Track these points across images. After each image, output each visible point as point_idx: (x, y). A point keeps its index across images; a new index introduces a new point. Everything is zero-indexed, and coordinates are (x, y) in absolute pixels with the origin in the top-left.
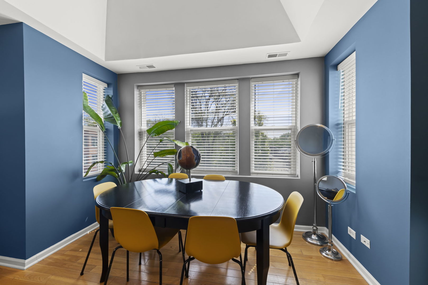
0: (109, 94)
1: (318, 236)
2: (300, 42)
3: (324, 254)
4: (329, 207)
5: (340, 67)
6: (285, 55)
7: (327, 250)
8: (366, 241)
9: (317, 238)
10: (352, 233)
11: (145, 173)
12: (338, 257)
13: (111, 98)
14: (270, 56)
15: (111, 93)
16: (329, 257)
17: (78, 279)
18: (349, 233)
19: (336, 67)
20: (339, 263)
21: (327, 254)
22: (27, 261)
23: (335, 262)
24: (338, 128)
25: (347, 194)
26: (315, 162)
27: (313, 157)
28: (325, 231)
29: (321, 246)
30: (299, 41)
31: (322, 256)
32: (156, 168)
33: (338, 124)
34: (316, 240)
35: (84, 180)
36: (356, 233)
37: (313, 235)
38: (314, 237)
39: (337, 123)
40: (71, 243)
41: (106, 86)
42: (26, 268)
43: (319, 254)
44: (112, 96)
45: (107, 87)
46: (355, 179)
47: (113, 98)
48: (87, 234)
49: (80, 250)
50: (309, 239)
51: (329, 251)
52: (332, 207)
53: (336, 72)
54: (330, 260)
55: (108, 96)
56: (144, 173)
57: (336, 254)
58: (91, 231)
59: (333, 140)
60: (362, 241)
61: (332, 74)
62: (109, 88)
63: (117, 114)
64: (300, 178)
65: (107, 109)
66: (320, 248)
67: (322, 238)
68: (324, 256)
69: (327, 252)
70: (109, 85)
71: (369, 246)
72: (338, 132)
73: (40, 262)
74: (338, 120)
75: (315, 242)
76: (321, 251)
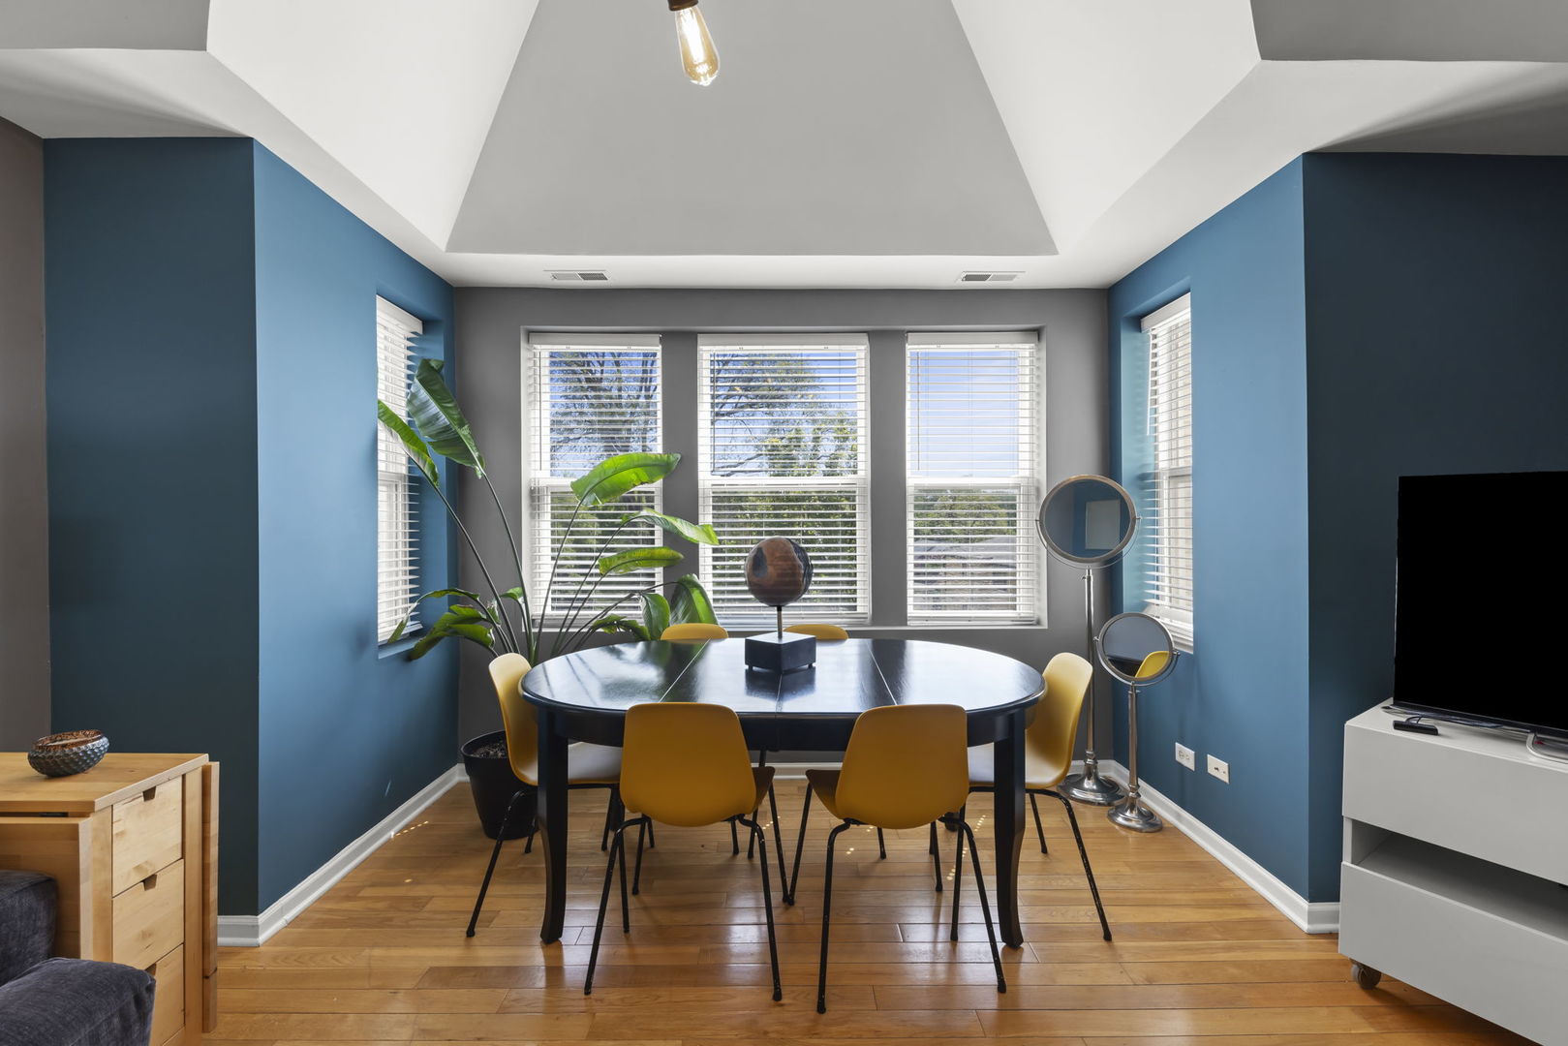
0: (427, 356)
1: (1098, 781)
2: (1055, 256)
3: (1120, 820)
4: (1129, 697)
5: (1146, 322)
6: (1011, 278)
7: (1126, 811)
8: (1218, 768)
9: (1095, 787)
10: (1185, 756)
11: (577, 630)
12: (1151, 822)
13: (438, 371)
14: (968, 278)
15: (436, 353)
16: (1133, 824)
17: (468, 946)
18: (1178, 758)
19: (1137, 322)
20: (1158, 836)
21: (1128, 818)
22: (262, 918)
23: (1149, 836)
24: (1143, 488)
25: (1174, 658)
26: (1089, 578)
27: (1086, 565)
28: (1113, 770)
29: (1109, 804)
30: (1055, 252)
31: (1117, 827)
32: (610, 613)
33: (1143, 477)
34: (1093, 791)
35: (381, 656)
36: (1195, 754)
37: (1086, 781)
38: (1088, 784)
39: (1139, 472)
40: (357, 867)
41: (419, 329)
42: (262, 938)
43: (1108, 823)
44: (442, 367)
45: (420, 331)
46: (1192, 621)
47: (443, 371)
48: (389, 840)
49: (408, 881)
50: (1076, 793)
51: (1131, 812)
52: (1137, 695)
53: (1138, 335)
54: (1134, 832)
55: (426, 364)
56: (570, 630)
57: (1149, 817)
58: (401, 831)
59: (1134, 519)
60: (1211, 770)
61: (1127, 340)
62: (427, 337)
63: (466, 427)
64: (1046, 627)
65: (434, 408)
66: (1105, 810)
67: (1108, 787)
68: (1120, 825)
69: (1128, 814)
70: (428, 324)
71: (1225, 778)
72: (1142, 497)
73: (292, 923)
74: (1144, 465)
75: (1090, 797)
76: (1112, 817)
